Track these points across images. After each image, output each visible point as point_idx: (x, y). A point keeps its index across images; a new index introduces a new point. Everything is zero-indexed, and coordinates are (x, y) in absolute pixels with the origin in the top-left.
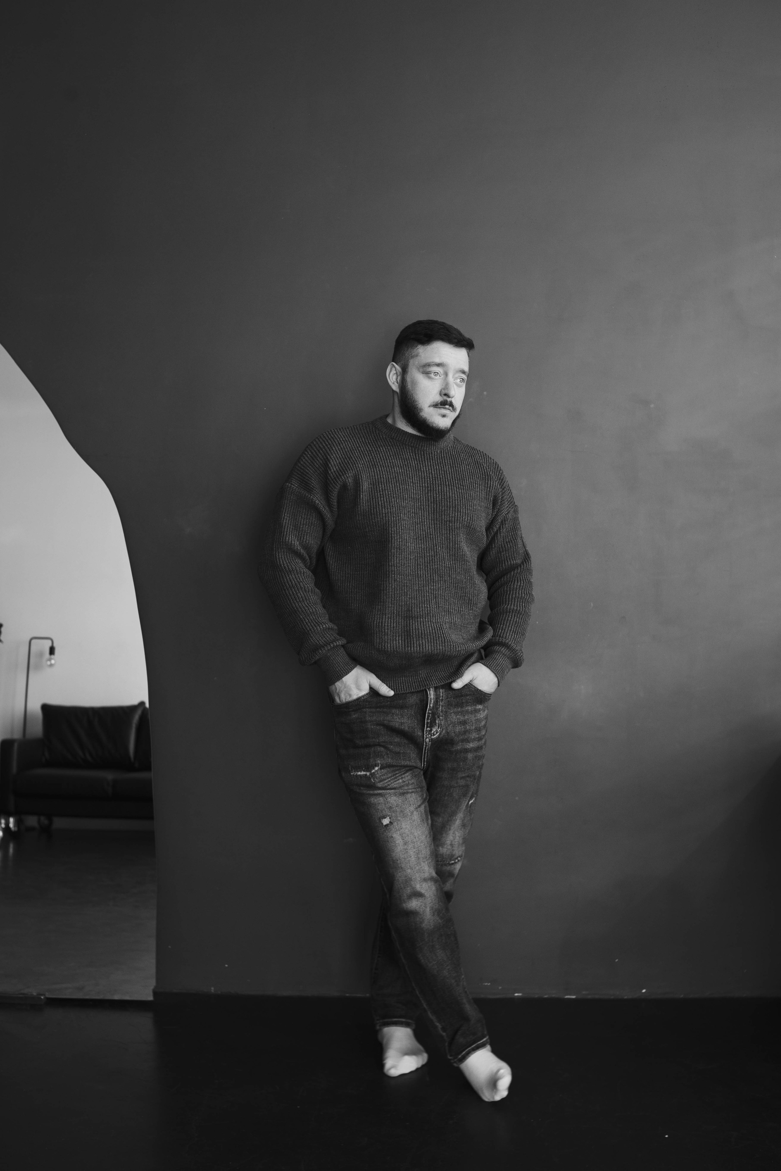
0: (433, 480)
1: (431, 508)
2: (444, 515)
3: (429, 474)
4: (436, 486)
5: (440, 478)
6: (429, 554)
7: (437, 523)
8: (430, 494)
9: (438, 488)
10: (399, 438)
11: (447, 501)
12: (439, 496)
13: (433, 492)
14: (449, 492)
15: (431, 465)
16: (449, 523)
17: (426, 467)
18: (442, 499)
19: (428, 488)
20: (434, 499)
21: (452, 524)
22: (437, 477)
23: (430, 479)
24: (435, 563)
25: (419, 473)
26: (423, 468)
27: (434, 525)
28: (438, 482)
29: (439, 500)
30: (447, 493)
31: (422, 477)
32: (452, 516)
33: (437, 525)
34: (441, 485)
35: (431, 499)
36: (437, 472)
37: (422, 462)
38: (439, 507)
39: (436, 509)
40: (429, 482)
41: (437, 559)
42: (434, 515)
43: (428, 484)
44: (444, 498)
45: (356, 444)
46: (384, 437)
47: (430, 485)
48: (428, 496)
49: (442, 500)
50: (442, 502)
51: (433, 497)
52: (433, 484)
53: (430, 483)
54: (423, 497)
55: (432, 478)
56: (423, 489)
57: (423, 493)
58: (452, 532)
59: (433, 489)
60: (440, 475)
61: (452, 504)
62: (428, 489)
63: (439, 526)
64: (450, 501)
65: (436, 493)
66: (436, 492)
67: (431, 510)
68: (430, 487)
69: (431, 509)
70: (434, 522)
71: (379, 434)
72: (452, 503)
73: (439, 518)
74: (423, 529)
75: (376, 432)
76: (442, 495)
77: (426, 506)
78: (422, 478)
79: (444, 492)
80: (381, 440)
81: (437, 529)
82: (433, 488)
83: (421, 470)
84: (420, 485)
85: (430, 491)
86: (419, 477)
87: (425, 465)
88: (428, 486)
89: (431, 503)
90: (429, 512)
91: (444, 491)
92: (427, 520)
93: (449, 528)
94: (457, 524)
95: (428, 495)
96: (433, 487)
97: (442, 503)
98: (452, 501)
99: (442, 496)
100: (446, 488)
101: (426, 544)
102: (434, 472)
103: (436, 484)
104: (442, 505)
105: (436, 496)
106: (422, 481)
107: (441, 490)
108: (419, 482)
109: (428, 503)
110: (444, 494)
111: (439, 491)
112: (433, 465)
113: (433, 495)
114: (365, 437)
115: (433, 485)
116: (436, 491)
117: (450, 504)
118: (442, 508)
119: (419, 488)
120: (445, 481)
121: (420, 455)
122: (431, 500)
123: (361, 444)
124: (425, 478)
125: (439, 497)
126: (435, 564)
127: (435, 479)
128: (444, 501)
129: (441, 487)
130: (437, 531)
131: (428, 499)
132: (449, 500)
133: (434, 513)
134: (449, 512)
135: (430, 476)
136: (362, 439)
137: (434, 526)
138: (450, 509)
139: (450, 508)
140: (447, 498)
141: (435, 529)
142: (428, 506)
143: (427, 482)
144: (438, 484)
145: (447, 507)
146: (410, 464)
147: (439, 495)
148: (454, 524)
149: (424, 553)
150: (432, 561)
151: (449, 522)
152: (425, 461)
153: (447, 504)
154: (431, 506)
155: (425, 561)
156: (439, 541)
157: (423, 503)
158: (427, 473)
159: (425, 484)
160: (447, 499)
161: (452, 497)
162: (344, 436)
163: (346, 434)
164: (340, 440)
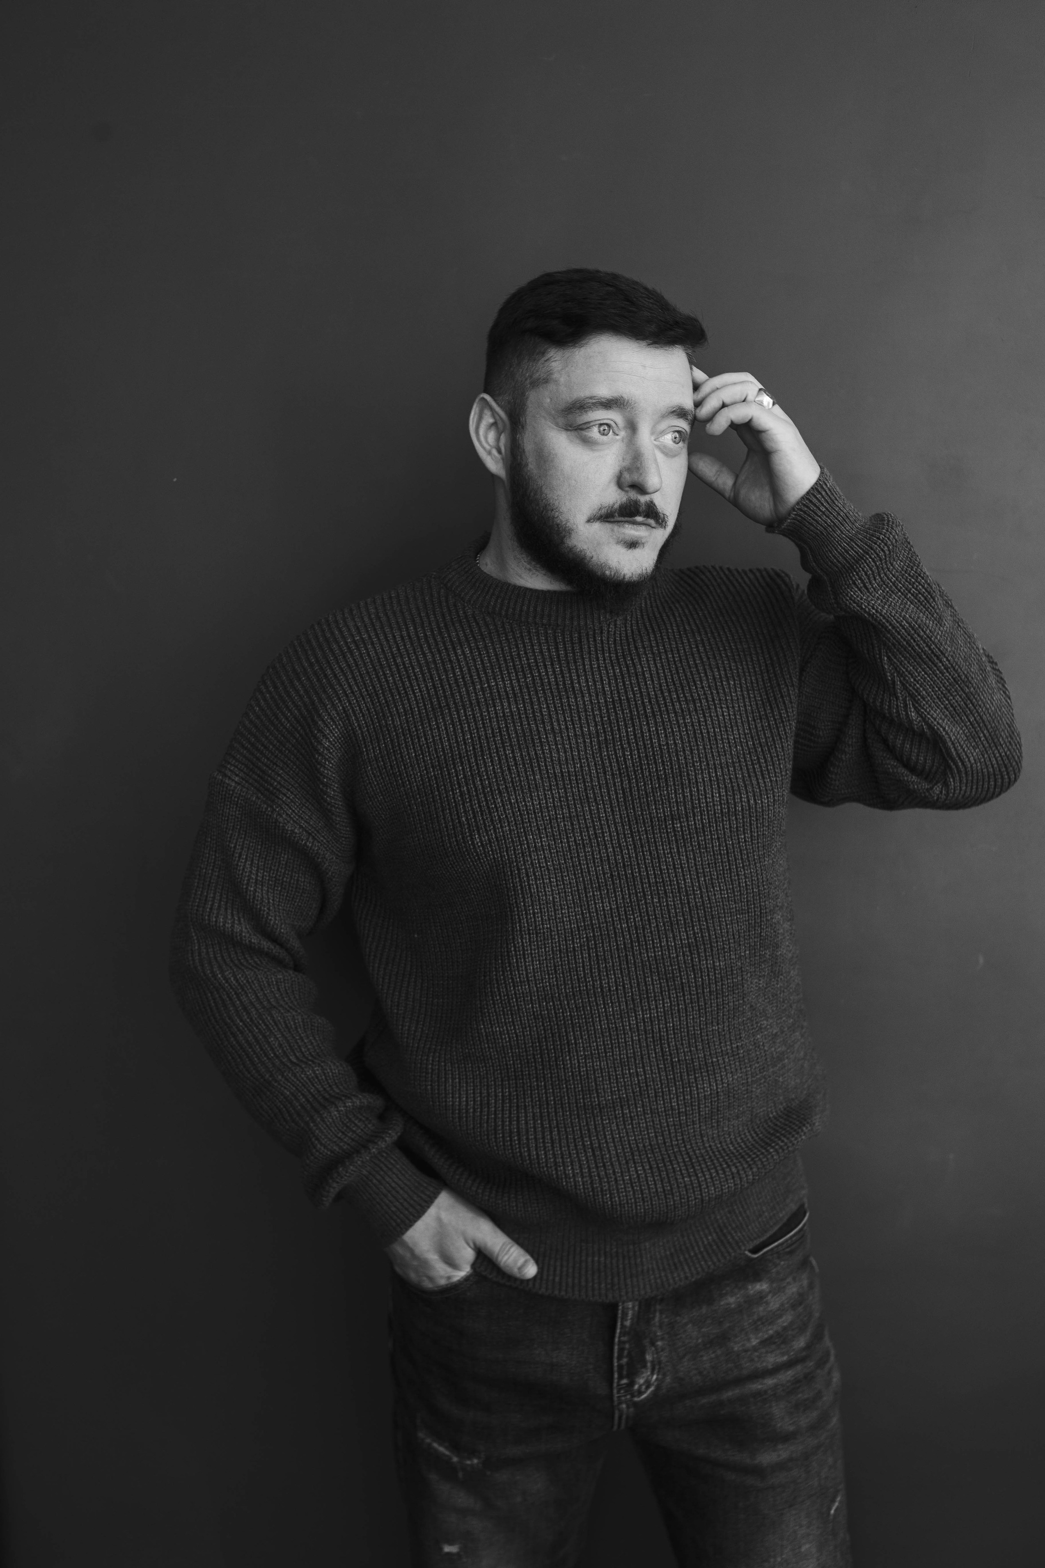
0: (608, 710)
1: (616, 790)
2: (655, 804)
3: (597, 695)
4: (618, 725)
5: (628, 699)
7: (638, 831)
8: (607, 751)
9: (627, 732)
10: (507, 611)
11: (655, 763)
12: (631, 754)
13: (614, 746)
14: (657, 733)
15: (599, 667)
16: (673, 823)
17: (586, 676)
18: (640, 760)
19: (598, 737)
20: (618, 764)
21: (680, 822)
22: (620, 699)
23: (600, 710)
25: (568, 698)
26: (579, 683)
27: (632, 836)
28: (623, 713)
29: (633, 765)
30: (651, 739)
31: (578, 708)
32: (677, 801)
33: (639, 835)
34: (632, 719)
35: (611, 766)
36: (617, 685)
37: (575, 662)
38: (637, 785)
39: (631, 790)
40: (598, 719)
42: (626, 808)
43: (596, 725)
44: (646, 756)
45: (390, 648)
46: (470, 612)
47: (604, 728)
48: (602, 758)
49: (641, 764)
50: (642, 769)
51: (617, 760)
52: (610, 723)
53: (602, 720)
54: (588, 765)
55: (607, 706)
56: (584, 742)
57: (586, 753)
58: (685, 845)
59: (613, 738)
60: (626, 692)
61: (672, 768)
62: (598, 739)
63: (647, 837)
64: (663, 761)
65: (622, 747)
66: (621, 744)
67: (617, 797)
68: (605, 732)
69: (616, 793)
70: (630, 828)
71: (455, 605)
72: (671, 764)
73: (642, 814)
75: (447, 602)
76: (638, 749)
77: (600, 788)
78: (578, 711)
79: (643, 740)
80: (460, 622)
81: (642, 847)
82: (612, 734)
83: (573, 688)
84: (575, 731)
85: (606, 743)
86: (571, 709)
87: (585, 670)
88: (597, 732)
89: (614, 779)
90: (611, 803)
91: (643, 736)
92: (609, 827)
93: (675, 835)
94: (694, 820)
95: (601, 755)
96: (612, 730)
97: (642, 772)
98: (671, 760)
99: (638, 752)
100: (648, 724)
102: (610, 687)
103: (618, 722)
104: (643, 776)
105: (624, 755)
106: (580, 719)
107: (635, 735)
108: (573, 724)
109: (606, 779)
110: (644, 744)
111: (628, 739)
112: (606, 667)
113: (616, 753)
114: (418, 620)
115: (611, 726)
116: (621, 741)
117: (664, 769)
118: (645, 784)
119: (573, 741)
120: (643, 703)
121: (568, 645)
122: (612, 769)
123: (405, 645)
124: (586, 711)
125: (632, 757)
127: (614, 708)
128: (648, 764)
129: (633, 726)
130: (643, 852)
131: (604, 767)
132: (662, 757)
133: (625, 804)
134: (668, 792)
135: (599, 702)
136: (407, 629)
137: (633, 840)
138: (667, 784)
139: (666, 780)
140: (653, 754)
141: (635, 847)
142: (607, 786)
143: (595, 721)
144: (625, 720)
145: (658, 778)
146: (541, 679)
147: (631, 750)
148: (687, 821)
151: (672, 819)
152: (583, 659)
153: (657, 770)
154: (615, 785)
156: (652, 881)
157: (592, 781)
158: (590, 696)
159: (589, 726)
160: (654, 758)
161: (668, 748)
162: (358, 628)
163: (364, 621)
164: (346, 643)
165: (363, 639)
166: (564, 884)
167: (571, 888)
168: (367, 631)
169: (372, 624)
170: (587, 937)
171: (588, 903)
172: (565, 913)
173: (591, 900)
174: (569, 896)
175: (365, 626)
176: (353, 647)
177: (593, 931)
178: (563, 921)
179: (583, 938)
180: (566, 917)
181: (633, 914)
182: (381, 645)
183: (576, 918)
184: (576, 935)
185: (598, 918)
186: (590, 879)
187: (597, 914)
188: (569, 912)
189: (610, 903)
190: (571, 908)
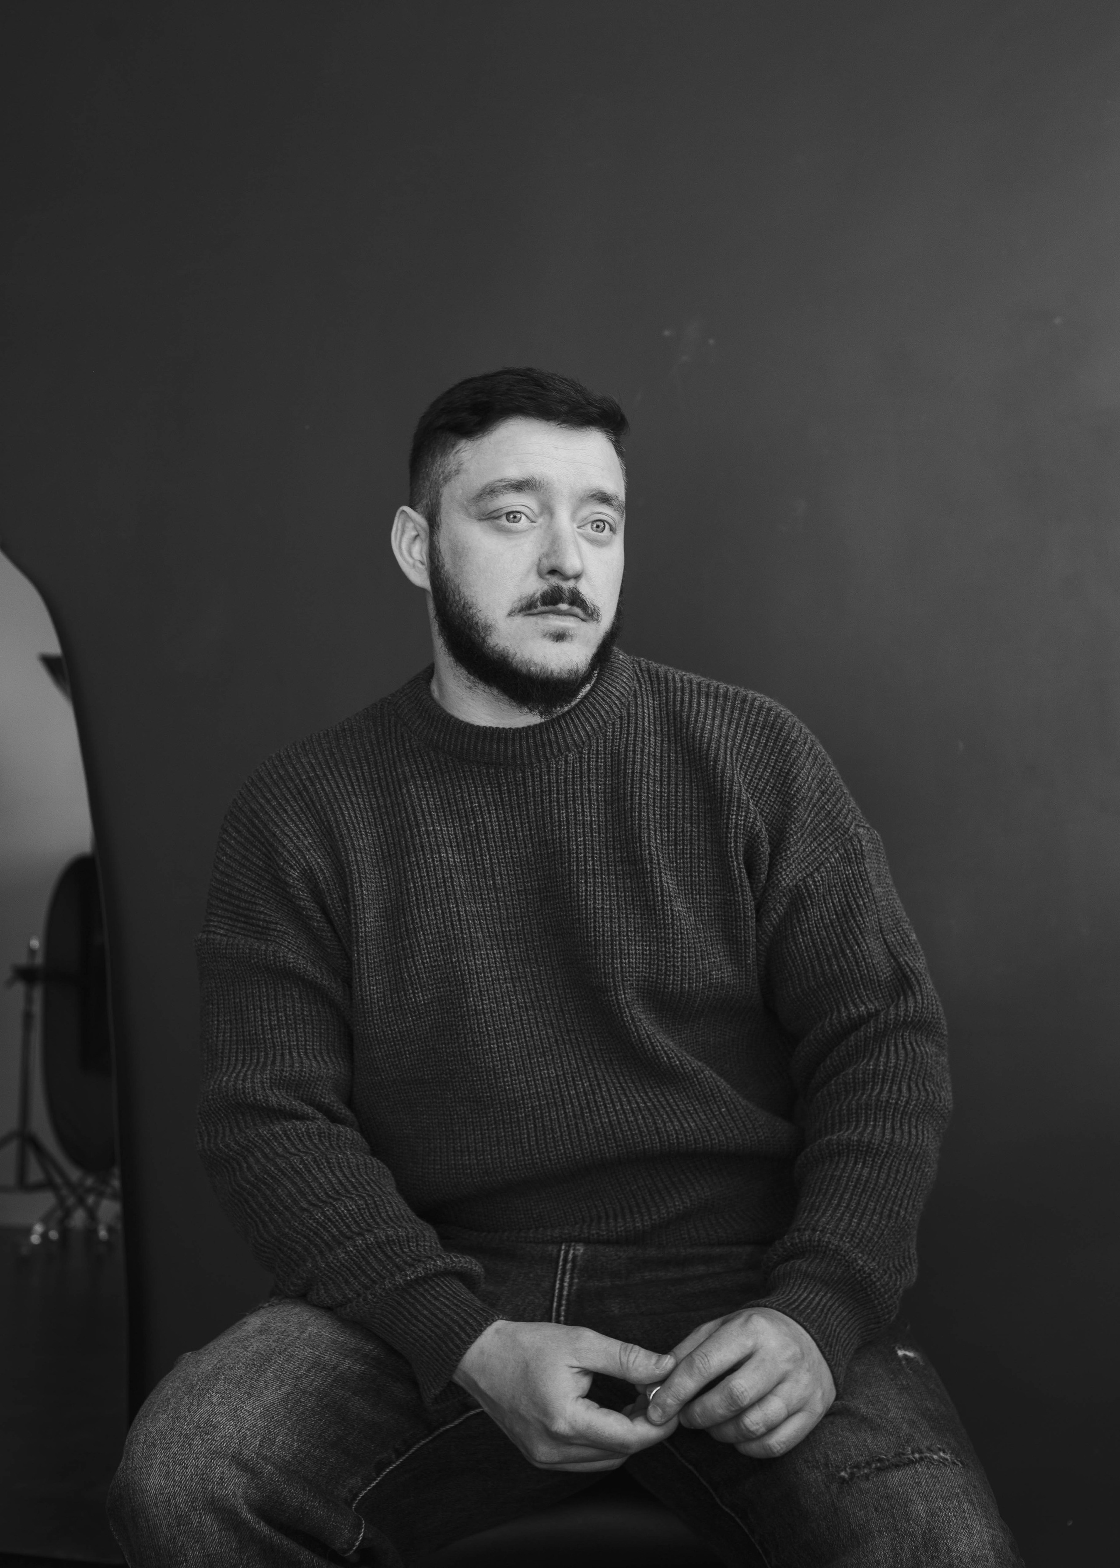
6: (575, 1089)
24: (598, 1110)
41: (602, 1097)
74: (544, 1021)
101: (561, 1062)
126: (599, 1114)
149: (560, 1091)
150: (589, 1106)
155: (565, 1112)
162: (312, 766)
163: (318, 758)
164: (301, 780)
165: (317, 776)
166: (506, 1050)
167: (514, 1054)
168: (322, 768)
169: (326, 761)
170: (532, 1107)
171: (532, 1070)
172: (508, 1081)
173: (535, 1067)
174: (512, 1063)
175: (320, 763)
176: (308, 783)
177: (539, 1100)
178: (505, 1089)
179: (528, 1108)
180: (509, 1085)
181: (581, 1080)
182: (336, 783)
183: (520, 1087)
184: (520, 1105)
185: (543, 1086)
186: (534, 1044)
187: (543, 1082)
188: (512, 1080)
189: (555, 1070)
190: (514, 1075)
